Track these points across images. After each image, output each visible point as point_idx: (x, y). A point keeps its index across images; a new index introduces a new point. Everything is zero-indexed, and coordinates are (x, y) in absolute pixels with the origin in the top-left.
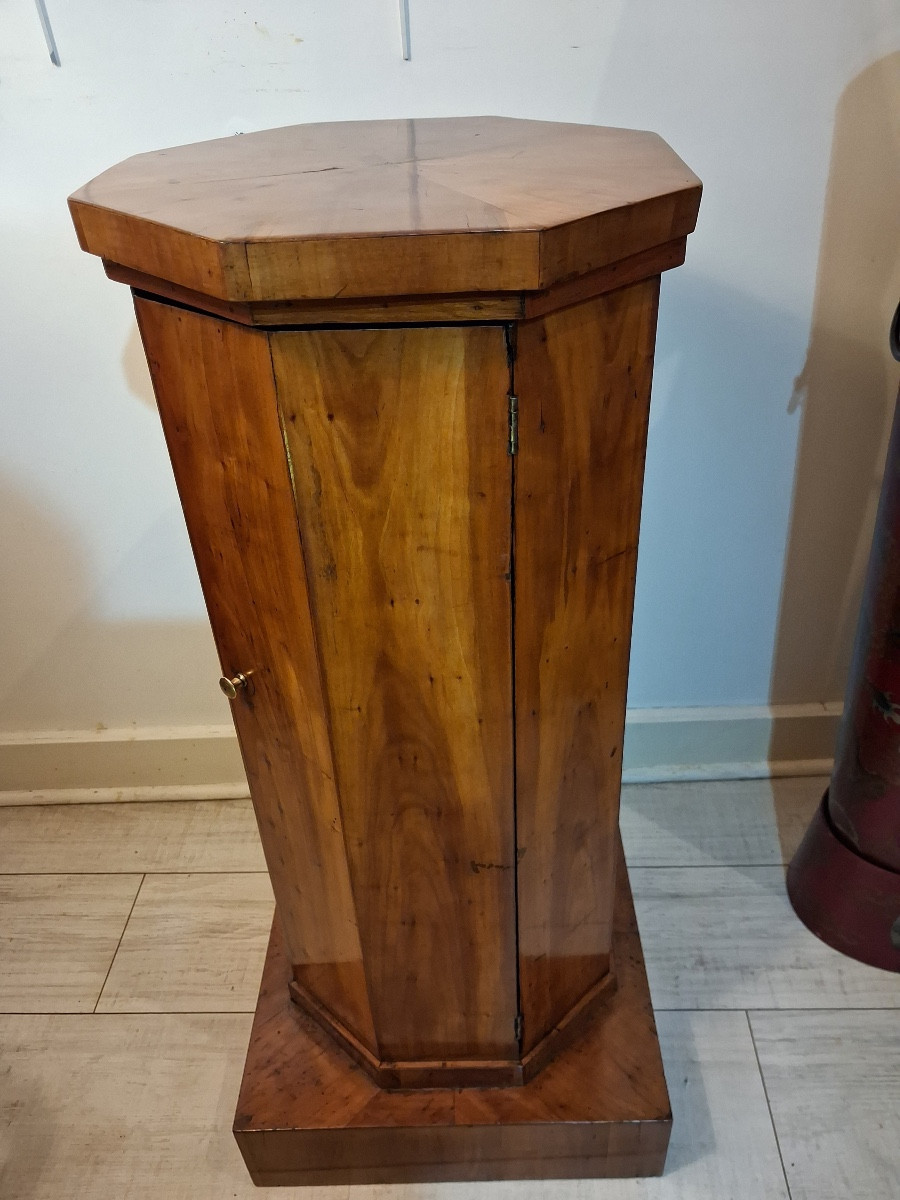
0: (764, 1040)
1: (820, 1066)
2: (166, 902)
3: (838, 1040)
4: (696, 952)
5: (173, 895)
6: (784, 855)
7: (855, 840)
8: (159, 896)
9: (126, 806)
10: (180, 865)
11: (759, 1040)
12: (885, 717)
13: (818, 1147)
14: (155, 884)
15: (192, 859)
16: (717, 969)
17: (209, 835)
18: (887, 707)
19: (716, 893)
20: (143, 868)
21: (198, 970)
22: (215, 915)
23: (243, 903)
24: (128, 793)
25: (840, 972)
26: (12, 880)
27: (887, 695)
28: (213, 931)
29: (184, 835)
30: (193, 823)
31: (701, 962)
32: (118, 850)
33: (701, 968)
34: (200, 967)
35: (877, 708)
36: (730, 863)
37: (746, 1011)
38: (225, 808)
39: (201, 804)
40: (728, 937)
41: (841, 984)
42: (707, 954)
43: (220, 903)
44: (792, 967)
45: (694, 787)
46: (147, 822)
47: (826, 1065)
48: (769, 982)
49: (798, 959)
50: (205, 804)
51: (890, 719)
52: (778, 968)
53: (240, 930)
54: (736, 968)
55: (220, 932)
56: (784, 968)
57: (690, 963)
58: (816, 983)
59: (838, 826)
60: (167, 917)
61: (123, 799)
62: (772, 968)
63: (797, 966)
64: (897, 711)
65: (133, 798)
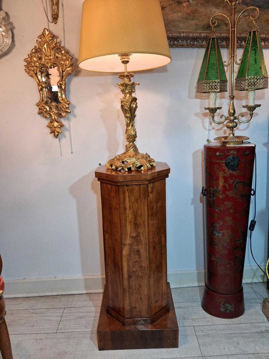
1: (208, 334)
2: (70, 313)
3: (212, 330)
4: (183, 317)
5: (71, 311)
6: (201, 300)
7: (211, 288)
8: (68, 312)
9: (59, 296)
10: (72, 306)
11: (196, 331)
13: (208, 347)
14: (67, 310)
15: (75, 305)
16: (187, 319)
17: (78, 300)
19: (187, 307)
20: (64, 307)
22: (81, 314)
23: (87, 312)
24: (60, 293)
25: (212, 319)
26: (35, 310)
27: (211, 254)
28: (81, 317)
29: (73, 301)
30: (74, 299)
31: (184, 318)
32: (58, 304)
33: (184, 320)
34: (79, 324)
35: (210, 257)
36: (190, 301)
37: (193, 326)
39: (76, 295)
40: (189, 314)
41: (212, 321)
42: (185, 317)
43: (82, 312)
45: (182, 289)
46: (63, 298)
48: (198, 321)
50: (77, 295)
51: (212, 259)
53: (87, 317)
54: (191, 319)
56: (201, 319)
57: (182, 319)
58: (207, 321)
59: (208, 286)
60: (70, 315)
61: (58, 294)
62: (198, 319)
63: (204, 318)
64: (213, 257)
65: (61, 294)
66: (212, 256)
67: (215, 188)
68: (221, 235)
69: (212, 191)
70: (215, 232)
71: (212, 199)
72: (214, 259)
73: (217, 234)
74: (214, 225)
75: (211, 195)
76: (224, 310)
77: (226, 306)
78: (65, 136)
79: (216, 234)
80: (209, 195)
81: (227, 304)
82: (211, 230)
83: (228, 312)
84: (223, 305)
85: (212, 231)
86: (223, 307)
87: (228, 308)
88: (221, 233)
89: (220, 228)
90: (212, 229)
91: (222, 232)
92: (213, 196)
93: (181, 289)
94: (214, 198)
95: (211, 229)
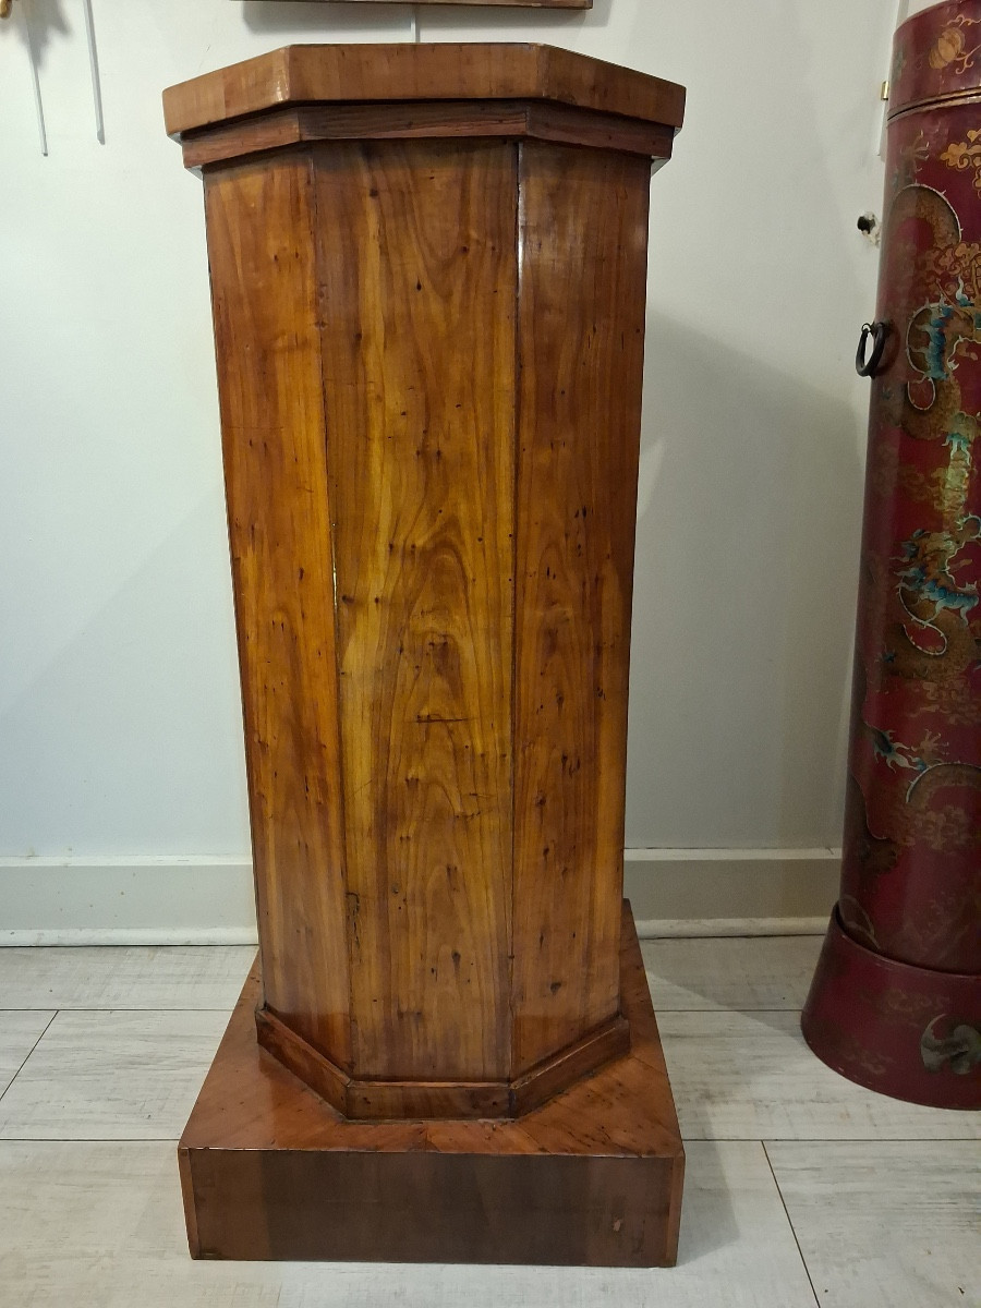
0: (782, 1169)
1: (852, 1194)
2: (79, 1037)
3: (872, 1169)
4: (702, 1087)
5: (89, 1030)
6: (796, 1001)
7: (871, 935)
8: (72, 1031)
9: (46, 950)
10: (102, 1003)
11: (777, 1169)
12: (889, 762)
13: (855, 1272)
14: (69, 1019)
15: (117, 997)
16: (727, 1102)
17: (139, 976)
18: (889, 749)
19: (722, 1035)
20: (58, 1005)
21: (109, 1100)
22: (137, 1048)
23: (172, 1038)
24: (51, 936)
25: (868, 1106)
27: (887, 734)
28: (133, 1062)
29: (110, 975)
30: (122, 966)
31: (708, 1096)
32: (30, 990)
33: (708, 1102)
34: (113, 1096)
35: (879, 754)
36: (738, 1008)
37: (762, 1141)
38: (160, 953)
39: (133, 949)
40: (737, 1073)
41: (871, 1117)
42: (713, 1089)
43: (145, 1038)
44: (813, 1101)
46: (64, 962)
47: (859, 1193)
48: (788, 1116)
49: (818, 1094)
50: (138, 950)
51: (893, 763)
52: (797, 1101)
53: (165, 1063)
54: (748, 1102)
55: (140, 1064)
56: (803, 1102)
57: (692, 1097)
58: (842, 1116)
59: (853, 925)
60: (78, 1049)
61: (42, 943)
62: (789, 1102)
63: (818, 1100)
64: (901, 751)
65: (54, 942)
66: (898, 745)
67: (959, 294)
68: (963, 611)
69: (935, 317)
70: (927, 594)
71: (930, 375)
72: (903, 762)
73: (939, 607)
74: (929, 548)
75: (928, 352)
76: (941, 1057)
77: (956, 1038)
78: (63, 27)
79: (934, 602)
80: (911, 352)
81: (961, 1029)
82: (906, 579)
83: (963, 1071)
84: (937, 1032)
85: (910, 589)
86: (939, 1042)
87: (965, 1048)
88: (968, 596)
89: (965, 562)
90: (912, 572)
91: (974, 587)
92: (941, 351)
93: (685, 942)
94: (942, 367)
95: (902, 574)
